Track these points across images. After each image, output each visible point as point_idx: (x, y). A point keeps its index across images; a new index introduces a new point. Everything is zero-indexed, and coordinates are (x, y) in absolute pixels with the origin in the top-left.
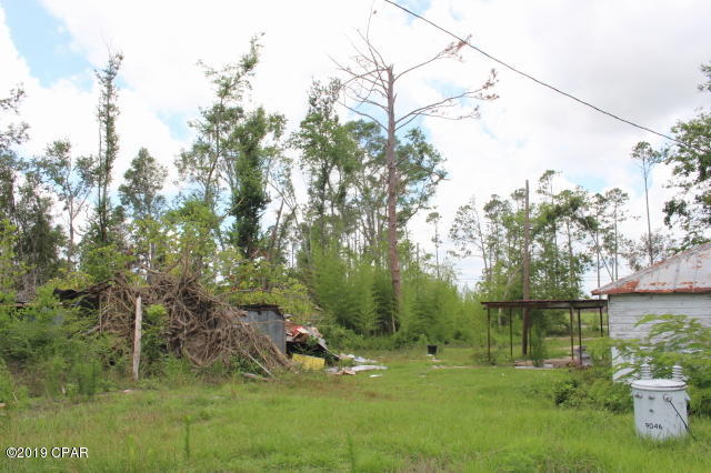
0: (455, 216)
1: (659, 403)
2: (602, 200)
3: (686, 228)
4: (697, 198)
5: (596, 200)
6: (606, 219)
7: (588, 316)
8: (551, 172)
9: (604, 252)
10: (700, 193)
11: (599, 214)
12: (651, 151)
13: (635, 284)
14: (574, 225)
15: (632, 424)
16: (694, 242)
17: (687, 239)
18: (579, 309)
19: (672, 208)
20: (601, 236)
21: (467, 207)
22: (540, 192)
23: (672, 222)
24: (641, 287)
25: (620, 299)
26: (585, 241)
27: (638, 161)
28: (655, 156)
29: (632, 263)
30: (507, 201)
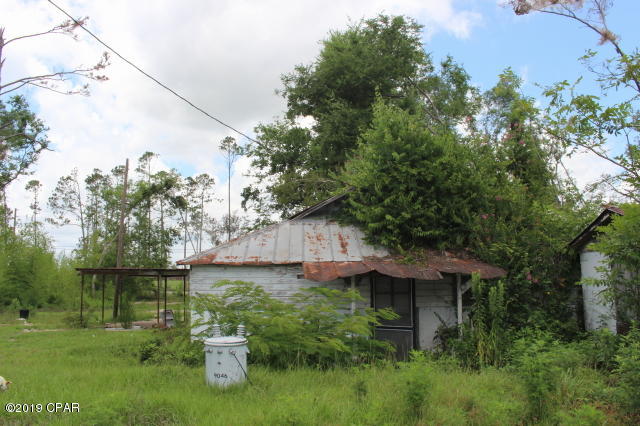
0: (56, 185)
1: (225, 357)
2: (193, 183)
3: (258, 211)
4: (267, 188)
5: (187, 182)
6: (195, 199)
7: (174, 284)
8: (149, 154)
9: (191, 228)
10: (270, 184)
11: (188, 195)
12: (235, 145)
13: (213, 257)
14: (166, 202)
15: (204, 375)
16: (264, 223)
17: (258, 221)
18: (166, 276)
19: (249, 194)
20: (190, 214)
21: (69, 178)
22: (138, 170)
23: (247, 205)
24: (218, 260)
25: (200, 269)
26: (176, 217)
27: (225, 152)
28: (238, 150)
29: (213, 239)
30: (108, 176)
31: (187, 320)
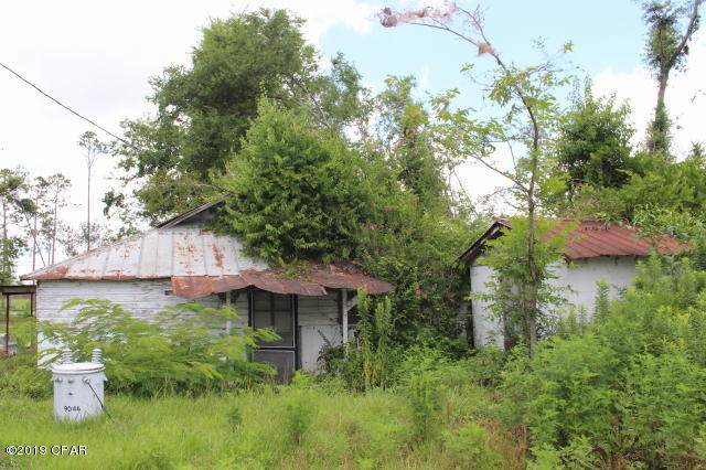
1: (78, 387)
2: (44, 184)
3: (124, 219)
4: (134, 192)
5: (38, 182)
6: (46, 203)
7: (19, 303)
9: (41, 238)
10: (138, 188)
11: (39, 197)
12: (97, 141)
13: (65, 270)
14: (9, 205)
15: (52, 409)
16: (129, 233)
17: (122, 230)
18: (8, 294)
19: (111, 200)
20: (40, 220)
23: (110, 213)
24: (71, 274)
25: (50, 285)
26: (21, 224)
27: (84, 150)
28: (100, 147)
29: (69, 249)
31: (34, 345)
